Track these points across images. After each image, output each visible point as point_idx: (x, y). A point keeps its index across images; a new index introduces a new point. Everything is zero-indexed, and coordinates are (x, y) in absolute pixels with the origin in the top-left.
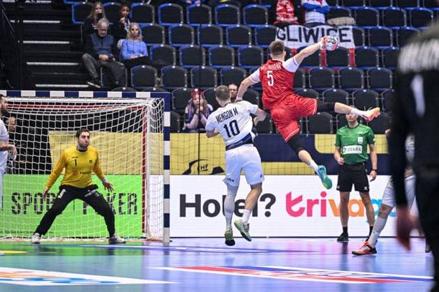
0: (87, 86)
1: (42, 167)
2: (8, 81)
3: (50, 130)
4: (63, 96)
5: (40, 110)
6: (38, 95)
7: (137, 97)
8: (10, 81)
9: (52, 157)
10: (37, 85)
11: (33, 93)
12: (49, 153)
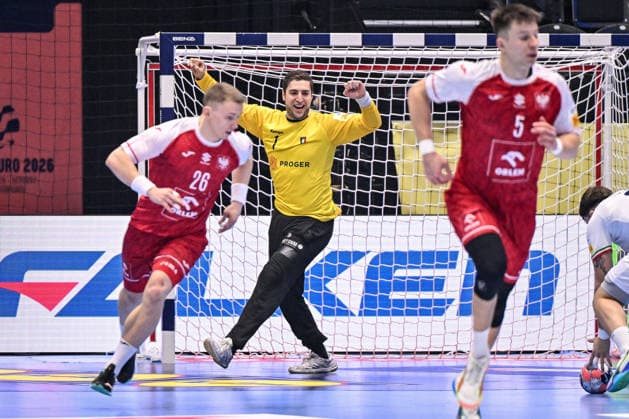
0: (477, 23)
1: (377, 199)
2: (305, 15)
3: (394, 118)
4: (423, 44)
5: (372, 75)
6: (367, 42)
7: (582, 44)
8: (308, 13)
9: (399, 176)
10: (367, 23)
11: (356, 38)
12: (392, 169)
